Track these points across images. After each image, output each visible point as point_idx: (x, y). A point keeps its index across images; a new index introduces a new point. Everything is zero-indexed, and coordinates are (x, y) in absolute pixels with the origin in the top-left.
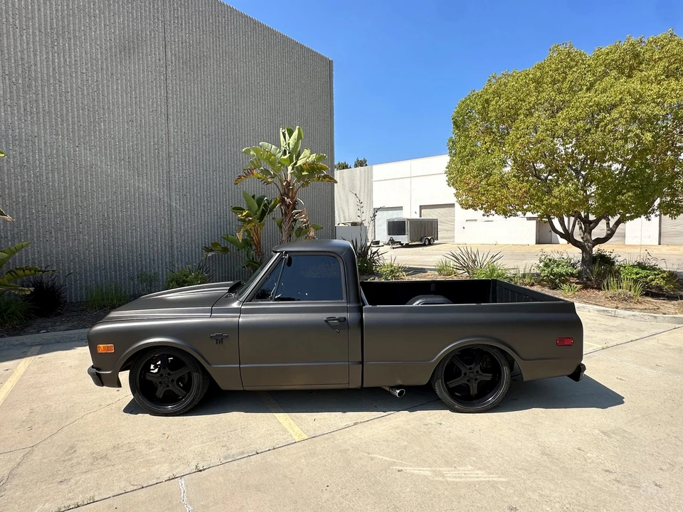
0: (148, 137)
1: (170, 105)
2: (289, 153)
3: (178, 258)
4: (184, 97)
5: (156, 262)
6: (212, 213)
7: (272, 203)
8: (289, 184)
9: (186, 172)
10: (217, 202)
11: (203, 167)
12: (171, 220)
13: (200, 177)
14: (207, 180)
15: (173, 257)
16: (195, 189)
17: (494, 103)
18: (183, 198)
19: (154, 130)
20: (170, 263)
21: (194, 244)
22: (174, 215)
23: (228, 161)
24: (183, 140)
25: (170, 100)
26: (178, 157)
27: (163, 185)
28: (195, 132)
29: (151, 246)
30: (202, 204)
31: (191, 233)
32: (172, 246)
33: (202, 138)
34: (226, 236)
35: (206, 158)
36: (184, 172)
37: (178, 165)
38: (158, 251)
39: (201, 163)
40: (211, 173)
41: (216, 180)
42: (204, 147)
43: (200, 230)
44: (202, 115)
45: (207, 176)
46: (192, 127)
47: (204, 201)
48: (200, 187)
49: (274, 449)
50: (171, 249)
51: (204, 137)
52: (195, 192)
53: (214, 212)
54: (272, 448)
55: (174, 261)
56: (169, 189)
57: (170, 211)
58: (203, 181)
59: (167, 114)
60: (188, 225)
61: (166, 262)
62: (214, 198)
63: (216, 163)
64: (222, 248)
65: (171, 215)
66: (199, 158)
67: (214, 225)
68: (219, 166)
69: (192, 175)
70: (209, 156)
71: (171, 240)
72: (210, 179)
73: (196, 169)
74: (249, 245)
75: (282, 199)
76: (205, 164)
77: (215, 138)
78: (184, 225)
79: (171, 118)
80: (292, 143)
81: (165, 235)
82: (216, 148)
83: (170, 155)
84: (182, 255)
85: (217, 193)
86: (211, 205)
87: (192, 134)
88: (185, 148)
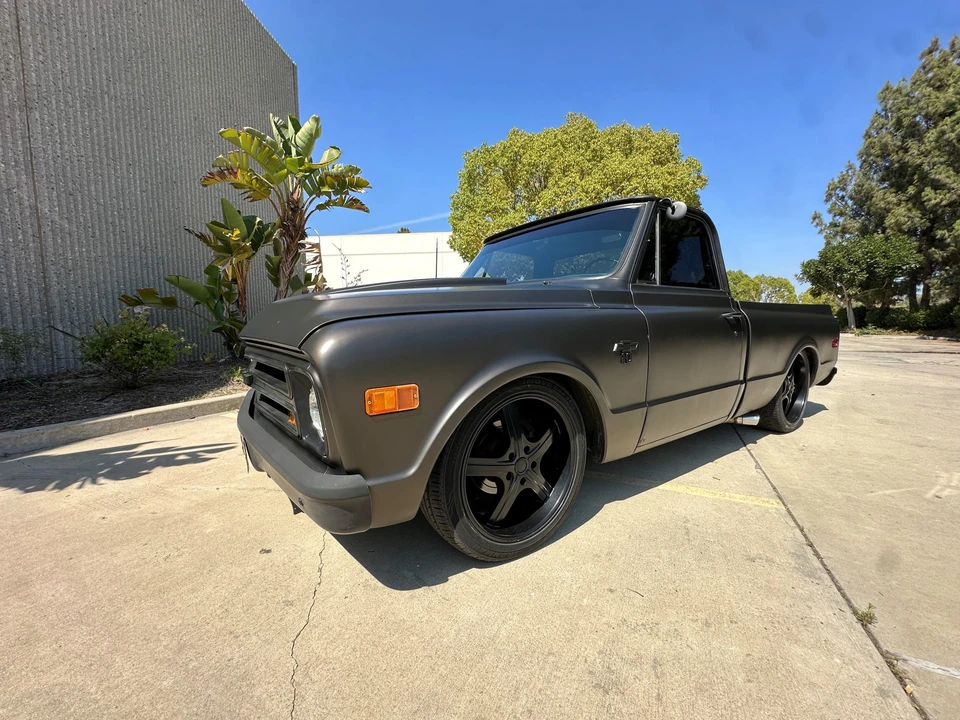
2: (298, 154)
3: (62, 314)
6: (131, 241)
7: (270, 228)
8: (296, 203)
9: (70, 151)
10: (137, 221)
11: (107, 151)
12: (39, 236)
13: (101, 169)
14: (116, 177)
15: (50, 310)
16: (93, 189)
18: (67, 198)
20: (43, 321)
21: (96, 289)
22: (47, 229)
23: (155, 156)
24: (60, 85)
26: (50, 115)
27: (17, 162)
28: (86, 79)
30: (110, 220)
31: (90, 269)
32: (46, 289)
33: (103, 98)
34: (174, 278)
35: (112, 138)
36: (66, 148)
37: (51, 131)
38: (11, 295)
39: (103, 143)
40: (125, 167)
41: (135, 182)
42: (107, 115)
43: (107, 265)
44: (98, 53)
45: (116, 171)
46: (78, 66)
47: (113, 215)
48: (104, 188)
49: (802, 530)
50: (45, 295)
51: (106, 96)
52: (94, 193)
53: (134, 240)
54: (798, 530)
55: (54, 318)
56: (32, 173)
57: (38, 219)
58: (109, 178)
59: (17, 15)
60: (81, 253)
61: (33, 319)
62: (132, 213)
63: (133, 153)
64: (162, 299)
65: (39, 226)
66: (98, 135)
67: (135, 261)
68: (139, 160)
69: (83, 159)
70: (119, 136)
71: (44, 277)
72: (124, 178)
73: (93, 150)
74: (218, 297)
75: (282, 226)
76: (110, 146)
77: (129, 106)
78: (73, 252)
79: (28, 28)
80: (304, 139)
81: (27, 264)
82: (131, 125)
83: (30, 104)
84: (71, 309)
85: (137, 206)
86: (126, 224)
87: (79, 81)
88: (66, 103)
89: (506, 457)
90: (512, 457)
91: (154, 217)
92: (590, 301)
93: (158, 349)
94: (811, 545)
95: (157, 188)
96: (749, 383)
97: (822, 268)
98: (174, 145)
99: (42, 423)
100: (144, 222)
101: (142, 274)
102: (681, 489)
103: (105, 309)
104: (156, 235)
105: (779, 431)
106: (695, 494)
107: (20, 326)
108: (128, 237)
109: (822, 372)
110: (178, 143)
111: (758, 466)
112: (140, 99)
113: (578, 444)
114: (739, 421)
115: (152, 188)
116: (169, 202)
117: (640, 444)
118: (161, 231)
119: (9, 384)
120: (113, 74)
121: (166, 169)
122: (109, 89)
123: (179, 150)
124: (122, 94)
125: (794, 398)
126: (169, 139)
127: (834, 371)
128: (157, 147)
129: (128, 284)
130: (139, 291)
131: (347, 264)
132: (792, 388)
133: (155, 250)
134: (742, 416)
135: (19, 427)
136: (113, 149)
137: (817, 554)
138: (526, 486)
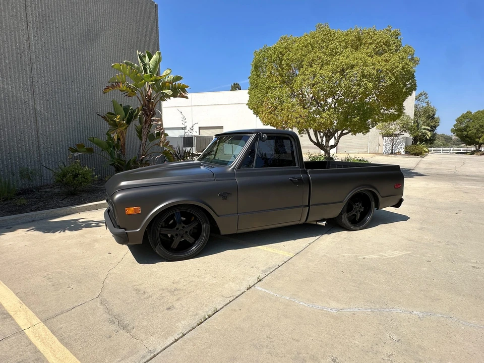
0: (9, 40)
1: (29, 12)
2: (150, 72)
3: (45, 158)
4: (42, 8)
5: (25, 161)
6: (73, 119)
7: (136, 112)
8: (150, 97)
9: (48, 80)
10: (76, 109)
11: (63, 76)
12: (36, 122)
13: (60, 86)
14: (67, 89)
15: (40, 156)
16: (57, 96)
17: (286, 55)
18: (47, 103)
19: (15, 35)
20: (38, 162)
21: (58, 145)
22: (39, 118)
23: (84, 75)
24: (44, 49)
25: (29, 8)
26: (40, 65)
27: (28, 89)
28: (54, 43)
29: (20, 146)
30: (64, 110)
31: (56, 135)
32: (39, 146)
33: (61, 50)
34: (92, 138)
35: (65, 69)
36: (46, 79)
37: (40, 72)
38: (26, 150)
39: (61, 73)
40: (70, 83)
41: (75, 90)
42: (63, 58)
43: (63, 133)
44: (59, 29)
45: (66, 85)
46: (51, 39)
47: (65, 108)
48: (61, 95)
50: (39, 149)
51: (62, 49)
52: (57, 99)
53: (74, 118)
54: (283, 262)
55: (42, 160)
56: (33, 93)
57: (36, 114)
58: (63, 90)
59: (27, 21)
60: (52, 128)
61: (34, 161)
62: (73, 105)
63: (74, 75)
64: (86, 149)
65: (36, 117)
66: (59, 68)
67: (75, 129)
68: (77, 78)
69: (53, 83)
70: (68, 68)
71: (38, 141)
72: (69, 88)
73: (57, 78)
74: (112, 147)
75: (143, 110)
76: (64, 74)
77: (72, 52)
78: (49, 128)
79: (31, 26)
80: (153, 64)
81: (32, 136)
82: (73, 61)
83: (32, 62)
84: (48, 155)
85: (75, 101)
86: (71, 111)
87: (51, 45)
88: (46, 57)
89: (175, 229)
90: (177, 229)
91: (83, 106)
92: (213, 178)
93: (84, 177)
95: (85, 91)
96: (311, 207)
98: (92, 67)
99: (43, 209)
100: (79, 109)
101: (78, 136)
103: (62, 154)
104: (84, 115)
107: (29, 164)
108: (71, 118)
110: (94, 65)
111: (311, 243)
112: (77, 46)
115: (82, 91)
116: (90, 97)
117: (240, 229)
118: (86, 113)
119: (28, 191)
120: (65, 37)
121: (89, 80)
122: (63, 45)
123: (95, 69)
124: (69, 46)
126: (90, 64)
128: (85, 70)
129: (72, 141)
130: (77, 145)
131: (185, 121)
133: (83, 123)
135: (36, 211)
136: (65, 74)
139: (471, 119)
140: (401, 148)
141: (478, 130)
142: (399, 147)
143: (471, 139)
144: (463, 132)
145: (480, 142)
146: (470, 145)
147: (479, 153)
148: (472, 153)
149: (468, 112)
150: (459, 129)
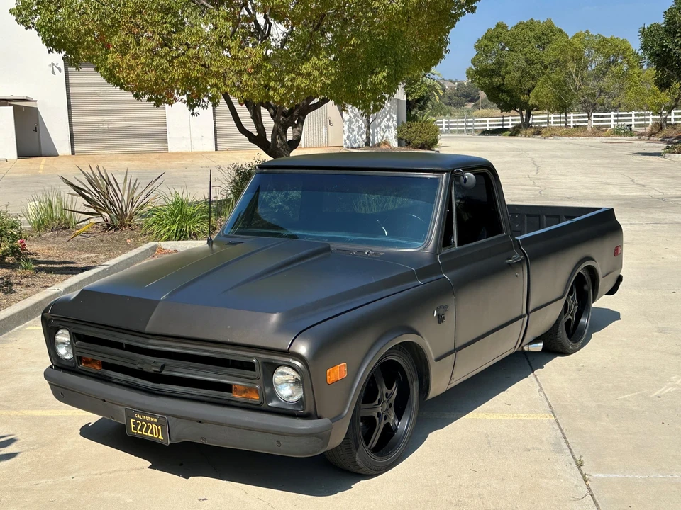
49: (562, 431)
54: (559, 431)
89: (377, 402)
90: (379, 401)
92: (415, 279)
94: (565, 438)
96: (531, 315)
97: (667, 41)
102: (481, 416)
105: (564, 353)
106: (492, 418)
109: (605, 284)
111: (541, 390)
113: (415, 388)
114: (526, 348)
117: (452, 382)
125: (579, 316)
127: (620, 279)
132: (574, 306)
134: (529, 344)
137: (567, 442)
138: (387, 421)
139: (506, 44)
140: (388, 127)
141: (524, 72)
142: (383, 125)
143: (511, 96)
144: (491, 76)
145: (530, 103)
146: (510, 111)
147: (529, 131)
148: (515, 131)
149: (498, 26)
150: (483, 70)
